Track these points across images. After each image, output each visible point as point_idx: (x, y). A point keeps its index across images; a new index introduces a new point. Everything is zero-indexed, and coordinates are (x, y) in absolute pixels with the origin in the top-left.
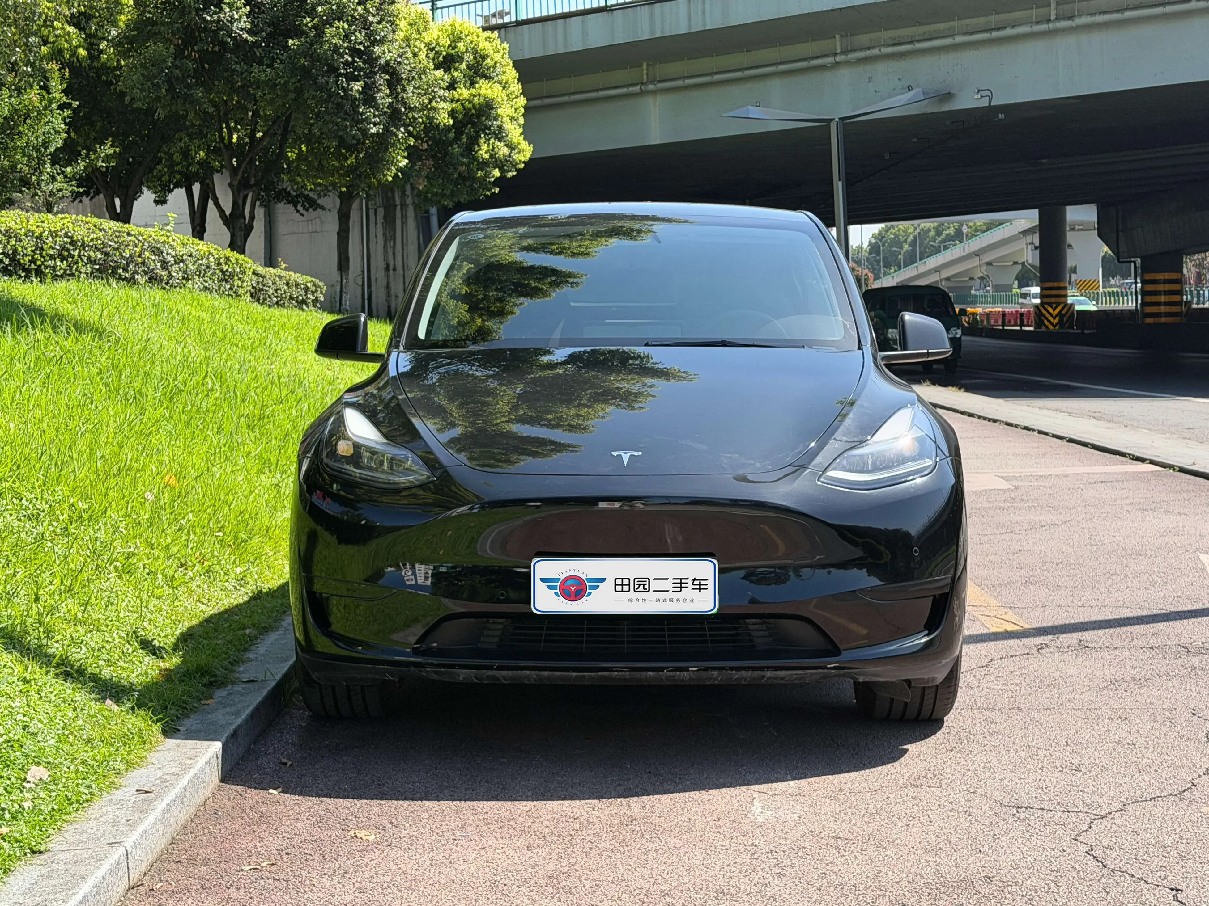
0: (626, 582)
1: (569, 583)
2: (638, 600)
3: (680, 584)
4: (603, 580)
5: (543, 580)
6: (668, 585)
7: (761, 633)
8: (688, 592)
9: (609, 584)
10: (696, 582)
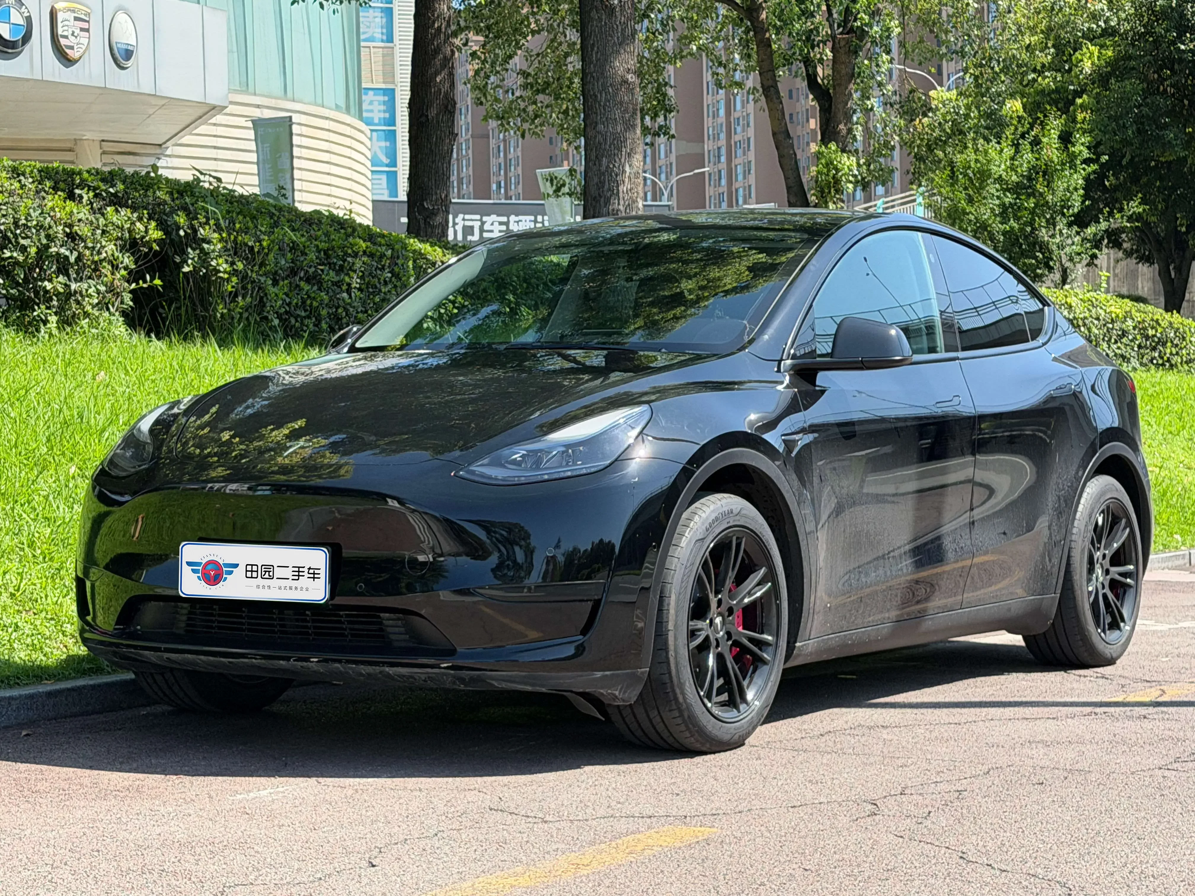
0: (255, 568)
1: (209, 567)
2: (264, 587)
3: (298, 572)
4: (236, 566)
5: (189, 564)
6: (288, 573)
7: (397, 630)
8: (304, 581)
9: (241, 569)
10: (311, 571)
